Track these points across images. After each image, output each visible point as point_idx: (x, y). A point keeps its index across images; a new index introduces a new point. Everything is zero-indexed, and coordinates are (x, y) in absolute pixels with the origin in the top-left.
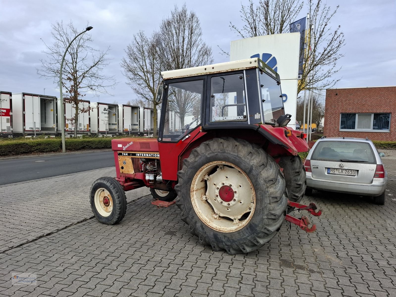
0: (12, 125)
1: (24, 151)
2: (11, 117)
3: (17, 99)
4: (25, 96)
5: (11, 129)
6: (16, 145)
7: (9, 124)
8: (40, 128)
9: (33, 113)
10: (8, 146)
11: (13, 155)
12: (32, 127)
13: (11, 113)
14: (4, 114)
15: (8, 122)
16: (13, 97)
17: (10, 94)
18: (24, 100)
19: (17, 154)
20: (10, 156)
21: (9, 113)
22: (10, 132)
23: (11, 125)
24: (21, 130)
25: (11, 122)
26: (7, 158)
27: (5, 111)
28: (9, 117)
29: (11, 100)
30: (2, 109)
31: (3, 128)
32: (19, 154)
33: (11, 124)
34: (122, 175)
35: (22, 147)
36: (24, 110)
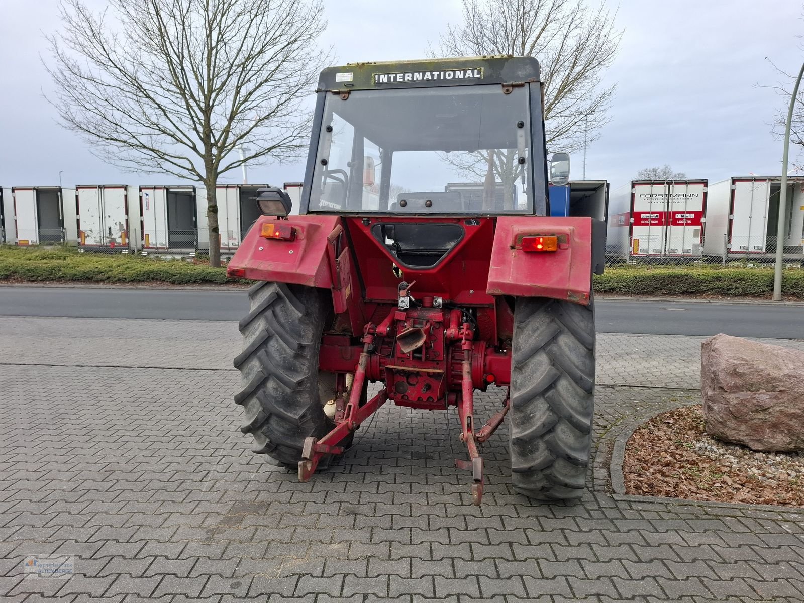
0: (702, 241)
1: (685, 289)
2: (703, 226)
3: (719, 191)
4: (737, 183)
5: (701, 249)
7: (698, 240)
8: (765, 247)
9: (750, 217)
11: (663, 294)
12: (760, 245)
13: (703, 220)
14: (690, 222)
15: (695, 235)
16: (710, 190)
17: (705, 183)
18: (733, 192)
19: (671, 293)
20: (657, 296)
21: (700, 220)
22: (699, 254)
23: (701, 243)
24: (721, 252)
25: (702, 235)
26: (650, 298)
27: (692, 216)
28: (699, 227)
29: (705, 194)
30: (688, 212)
31: (686, 248)
32: (674, 295)
35: (681, 282)
36: (731, 212)
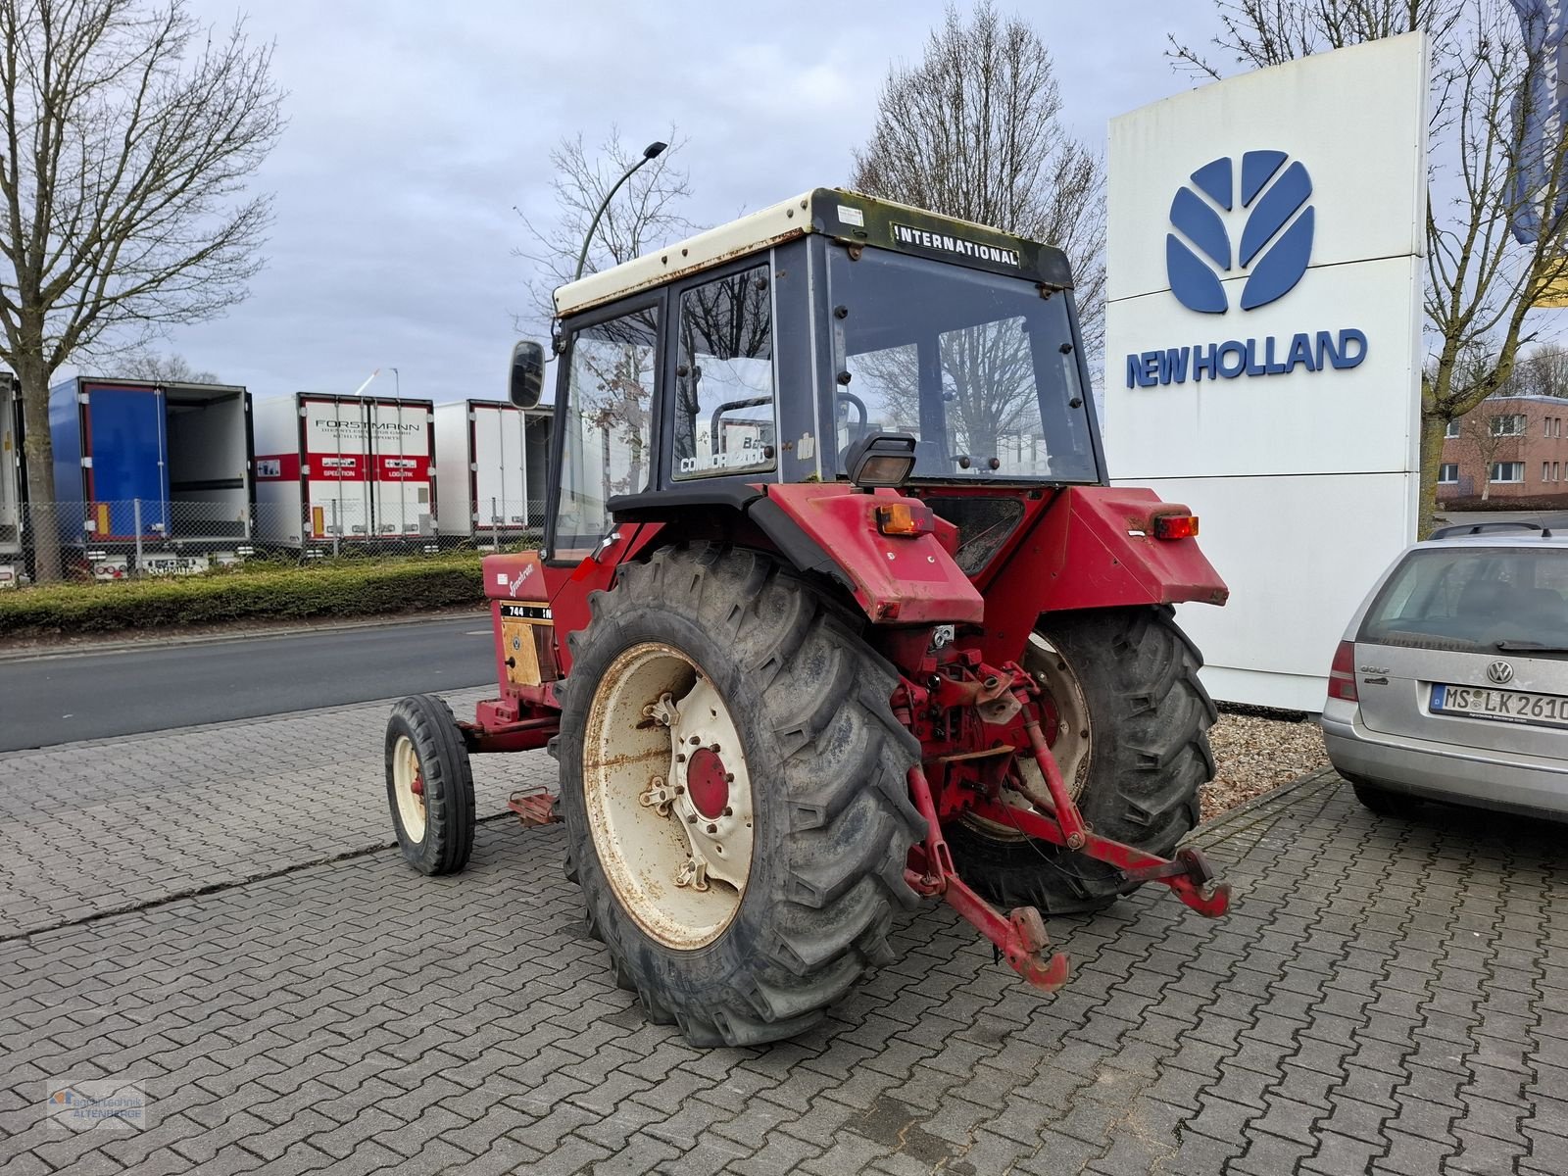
0: (434, 509)
1: (453, 596)
2: (433, 481)
3: (450, 421)
4: (477, 409)
5: (434, 524)
6: (426, 576)
7: (426, 509)
8: (526, 518)
9: (502, 469)
10: (400, 581)
11: (418, 610)
13: (431, 471)
14: (410, 474)
15: (422, 500)
16: (440, 417)
17: (429, 407)
18: (472, 424)
19: (431, 606)
20: (407, 614)
21: (426, 471)
22: (431, 533)
23: (432, 511)
24: (463, 528)
25: (432, 500)
26: (398, 619)
27: (413, 464)
28: (426, 485)
29: (431, 426)
30: (405, 457)
31: (409, 522)
32: (437, 608)
33: (432, 507)
34: (512, 690)
35: (444, 585)
36: (473, 458)
